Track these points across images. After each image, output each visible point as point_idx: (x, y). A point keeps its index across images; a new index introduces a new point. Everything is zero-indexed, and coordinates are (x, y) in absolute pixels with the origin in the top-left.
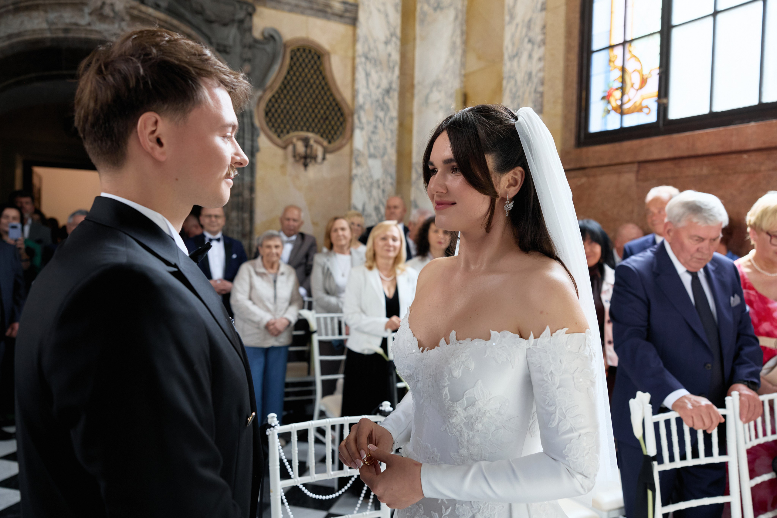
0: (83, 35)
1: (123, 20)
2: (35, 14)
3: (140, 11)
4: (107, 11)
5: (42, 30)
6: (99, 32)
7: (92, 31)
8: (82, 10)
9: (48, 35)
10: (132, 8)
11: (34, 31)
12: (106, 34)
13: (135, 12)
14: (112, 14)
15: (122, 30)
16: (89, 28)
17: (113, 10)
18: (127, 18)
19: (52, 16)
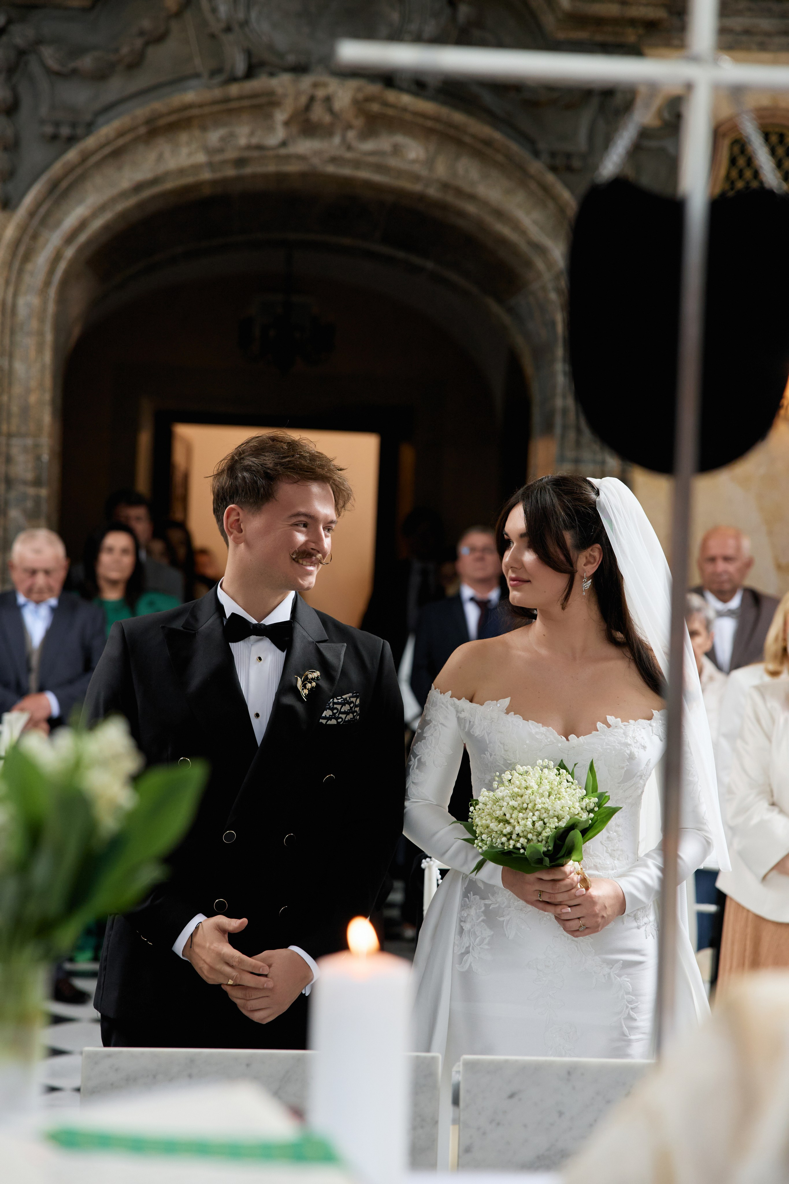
0: (271, 168)
1: (349, 126)
2: (184, 137)
3: (385, 104)
4: (318, 113)
5: (196, 168)
6: (301, 158)
7: (288, 158)
8: (269, 116)
9: (206, 175)
10: (368, 99)
11: (181, 172)
12: (316, 161)
13: (375, 107)
14: (327, 119)
15: (349, 148)
16: (283, 151)
17: (330, 110)
18: (359, 123)
19: (214, 137)
